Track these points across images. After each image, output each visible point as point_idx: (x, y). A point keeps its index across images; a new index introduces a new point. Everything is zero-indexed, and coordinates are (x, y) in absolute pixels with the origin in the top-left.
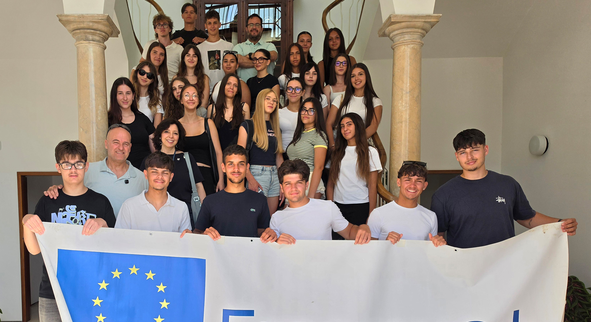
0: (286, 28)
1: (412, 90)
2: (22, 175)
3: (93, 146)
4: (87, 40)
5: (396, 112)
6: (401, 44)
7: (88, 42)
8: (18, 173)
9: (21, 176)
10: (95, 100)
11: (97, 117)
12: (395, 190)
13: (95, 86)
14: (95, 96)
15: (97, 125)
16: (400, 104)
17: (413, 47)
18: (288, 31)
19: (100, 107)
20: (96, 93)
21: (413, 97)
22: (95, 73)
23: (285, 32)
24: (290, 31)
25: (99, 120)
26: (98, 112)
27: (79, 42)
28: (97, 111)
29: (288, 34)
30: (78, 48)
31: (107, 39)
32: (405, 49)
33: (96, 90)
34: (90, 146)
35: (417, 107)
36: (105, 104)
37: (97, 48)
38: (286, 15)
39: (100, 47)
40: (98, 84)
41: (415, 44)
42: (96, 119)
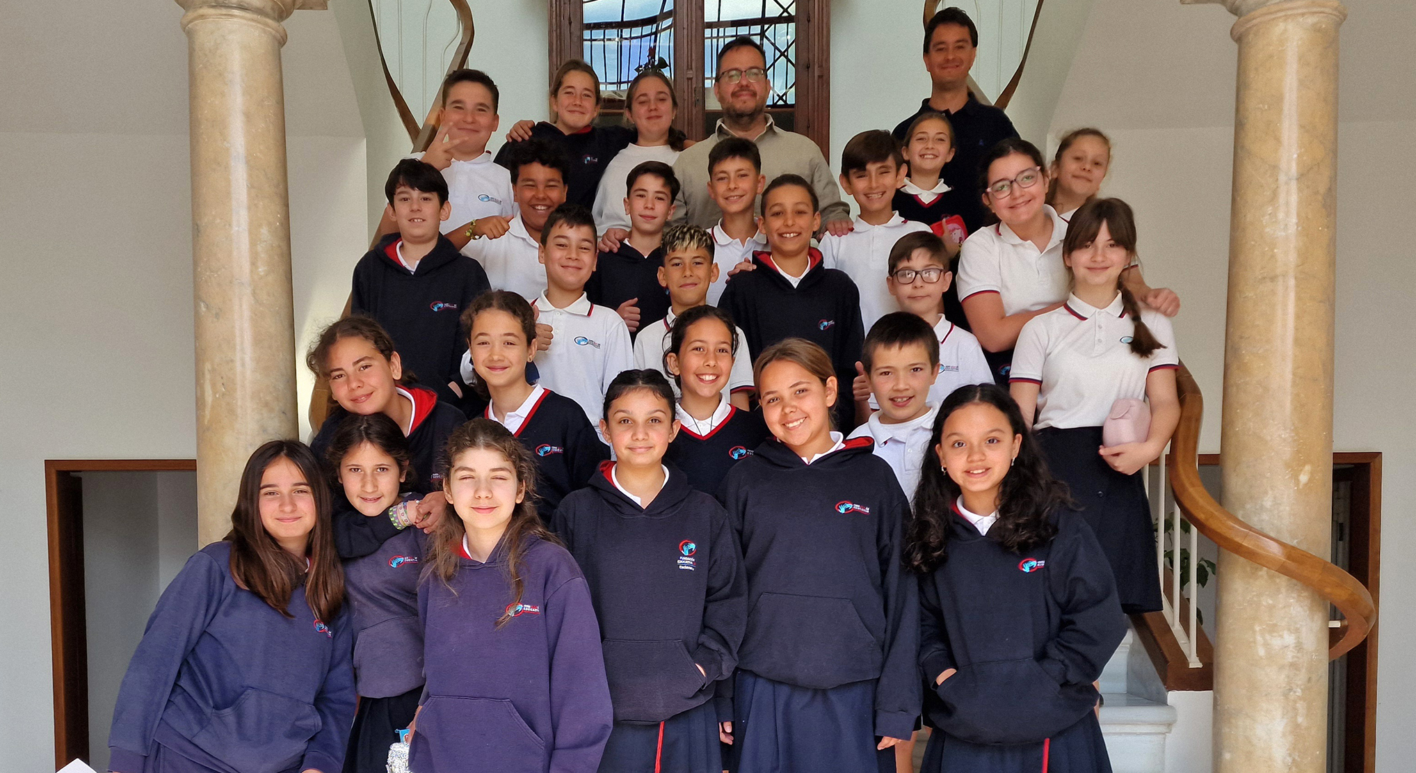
0: (811, 56)
1: (1312, 168)
2: (59, 469)
3: (243, 360)
4: (222, 6)
5: (1254, 245)
6: (1273, 16)
7: (224, 11)
8: (49, 464)
9: (57, 471)
10: (249, 208)
11: (253, 264)
12: (1248, 506)
13: (247, 162)
14: (249, 194)
15: (254, 293)
16: (1267, 217)
17: (1314, 25)
18: (816, 67)
19: (265, 232)
20: (251, 187)
21: (1317, 193)
22: (248, 116)
23: (808, 68)
24: (820, 66)
25: (262, 274)
26: (259, 248)
27: (195, 14)
28: (253, 243)
29: (816, 75)
30: (190, 34)
31: (289, 14)
32: (1285, 30)
33: (250, 176)
34: (232, 361)
35: (1328, 228)
36: (282, 224)
37: (257, 34)
38: (809, 21)
39: (265, 31)
40: (258, 154)
41: (1321, 13)
42: (252, 271)
